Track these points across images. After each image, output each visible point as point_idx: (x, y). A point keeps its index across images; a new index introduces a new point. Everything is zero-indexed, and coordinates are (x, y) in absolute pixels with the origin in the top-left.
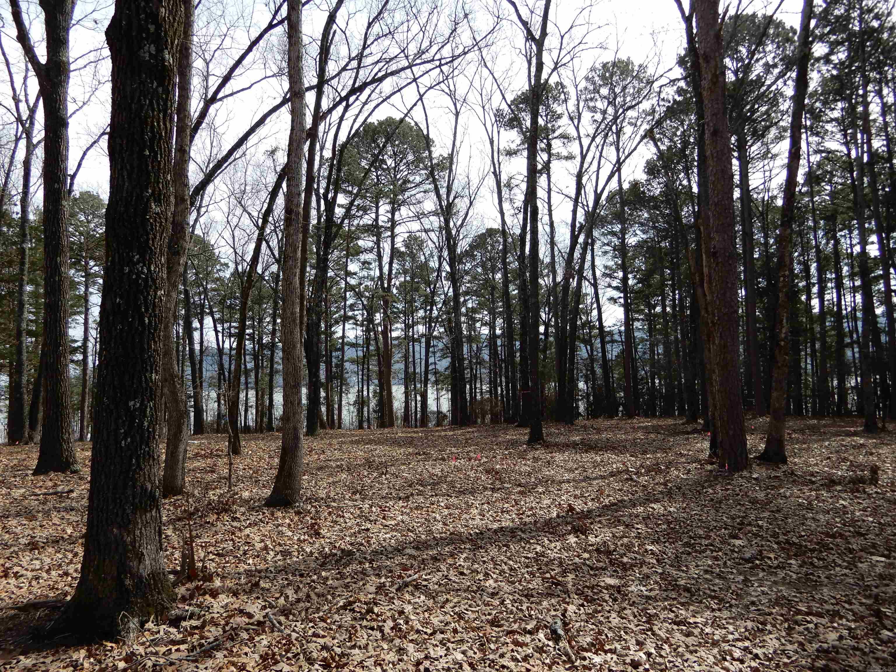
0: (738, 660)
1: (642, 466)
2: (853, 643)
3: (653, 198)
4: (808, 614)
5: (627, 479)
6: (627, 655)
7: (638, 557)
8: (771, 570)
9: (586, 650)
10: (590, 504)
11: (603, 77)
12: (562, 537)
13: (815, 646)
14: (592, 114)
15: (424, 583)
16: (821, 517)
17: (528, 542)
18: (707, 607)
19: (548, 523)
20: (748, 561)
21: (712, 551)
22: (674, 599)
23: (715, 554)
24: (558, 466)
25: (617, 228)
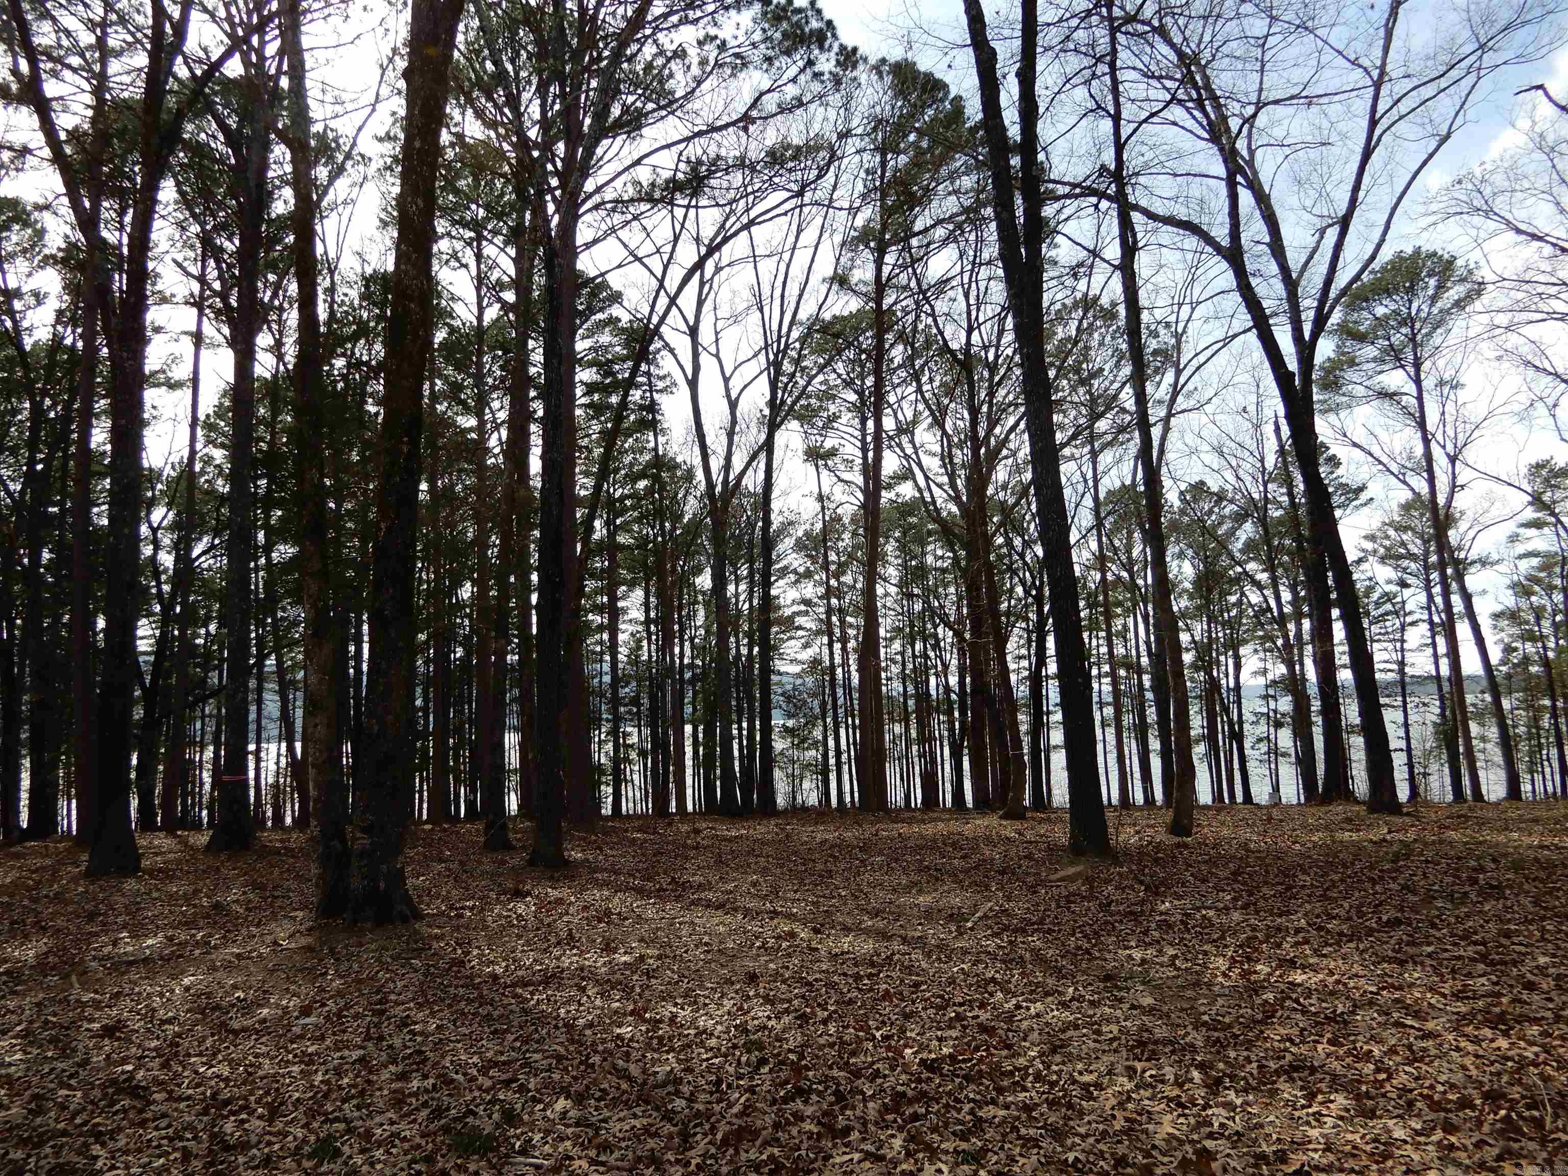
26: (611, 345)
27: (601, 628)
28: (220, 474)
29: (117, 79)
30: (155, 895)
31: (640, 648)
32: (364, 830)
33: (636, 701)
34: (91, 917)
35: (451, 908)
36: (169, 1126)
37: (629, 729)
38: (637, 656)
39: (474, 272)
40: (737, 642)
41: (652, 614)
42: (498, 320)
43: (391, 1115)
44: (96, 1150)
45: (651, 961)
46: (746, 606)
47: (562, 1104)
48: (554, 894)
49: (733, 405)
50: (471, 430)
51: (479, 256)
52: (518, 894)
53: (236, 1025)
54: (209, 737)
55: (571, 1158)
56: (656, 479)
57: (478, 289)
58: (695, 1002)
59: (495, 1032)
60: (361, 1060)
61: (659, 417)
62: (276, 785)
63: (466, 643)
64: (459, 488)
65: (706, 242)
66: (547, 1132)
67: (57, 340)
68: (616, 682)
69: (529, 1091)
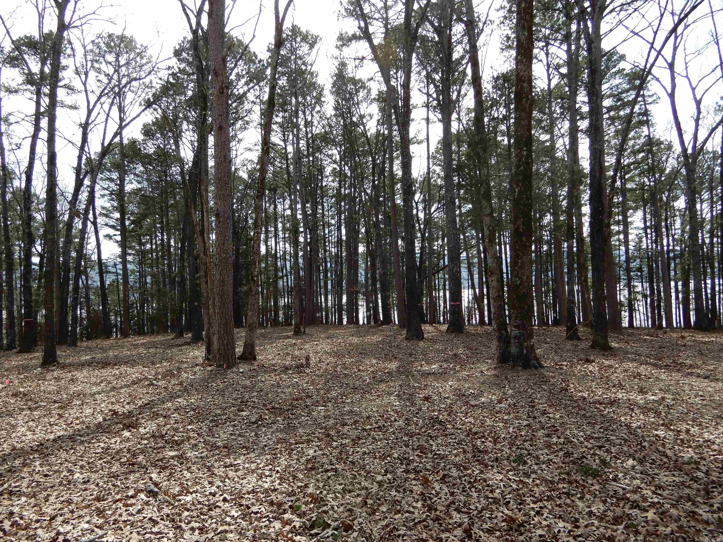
0: (268, 476)
1: (157, 374)
2: (321, 452)
3: (148, 156)
4: (296, 444)
5: (148, 385)
6: (205, 491)
7: (185, 435)
8: (268, 426)
9: (179, 495)
10: (127, 407)
11: (108, 45)
12: (118, 433)
13: (304, 459)
14: (98, 74)
15: (18, 489)
16: (286, 390)
17: (89, 443)
18: (240, 454)
19: (99, 426)
20: (254, 423)
21: (230, 422)
22: (219, 454)
23: (233, 423)
24: (82, 382)
25: (115, 176)
26: (620, 84)
27: (619, 233)
28: (439, 177)
29: (392, 18)
30: (431, 348)
31: (641, 242)
32: (515, 327)
33: (640, 269)
34: (411, 355)
35: (556, 364)
36: (455, 439)
37: (636, 284)
38: (640, 246)
39: (545, 62)
40: (703, 235)
41: (648, 224)
42: (558, 84)
43: (546, 451)
44: (431, 442)
45: (669, 401)
46: (709, 215)
47: (631, 462)
48: (607, 363)
49: (698, 103)
50: (546, 141)
51: (547, 54)
52: (588, 361)
53: (472, 403)
54: (441, 287)
55: (641, 488)
56: (650, 151)
57: (548, 70)
58: (700, 425)
59: (589, 423)
60: (528, 425)
61: (650, 118)
62: (468, 307)
63: (548, 243)
64: (542, 170)
65: (678, 13)
66: (625, 474)
67: (378, 131)
68: (628, 260)
69: (612, 453)
